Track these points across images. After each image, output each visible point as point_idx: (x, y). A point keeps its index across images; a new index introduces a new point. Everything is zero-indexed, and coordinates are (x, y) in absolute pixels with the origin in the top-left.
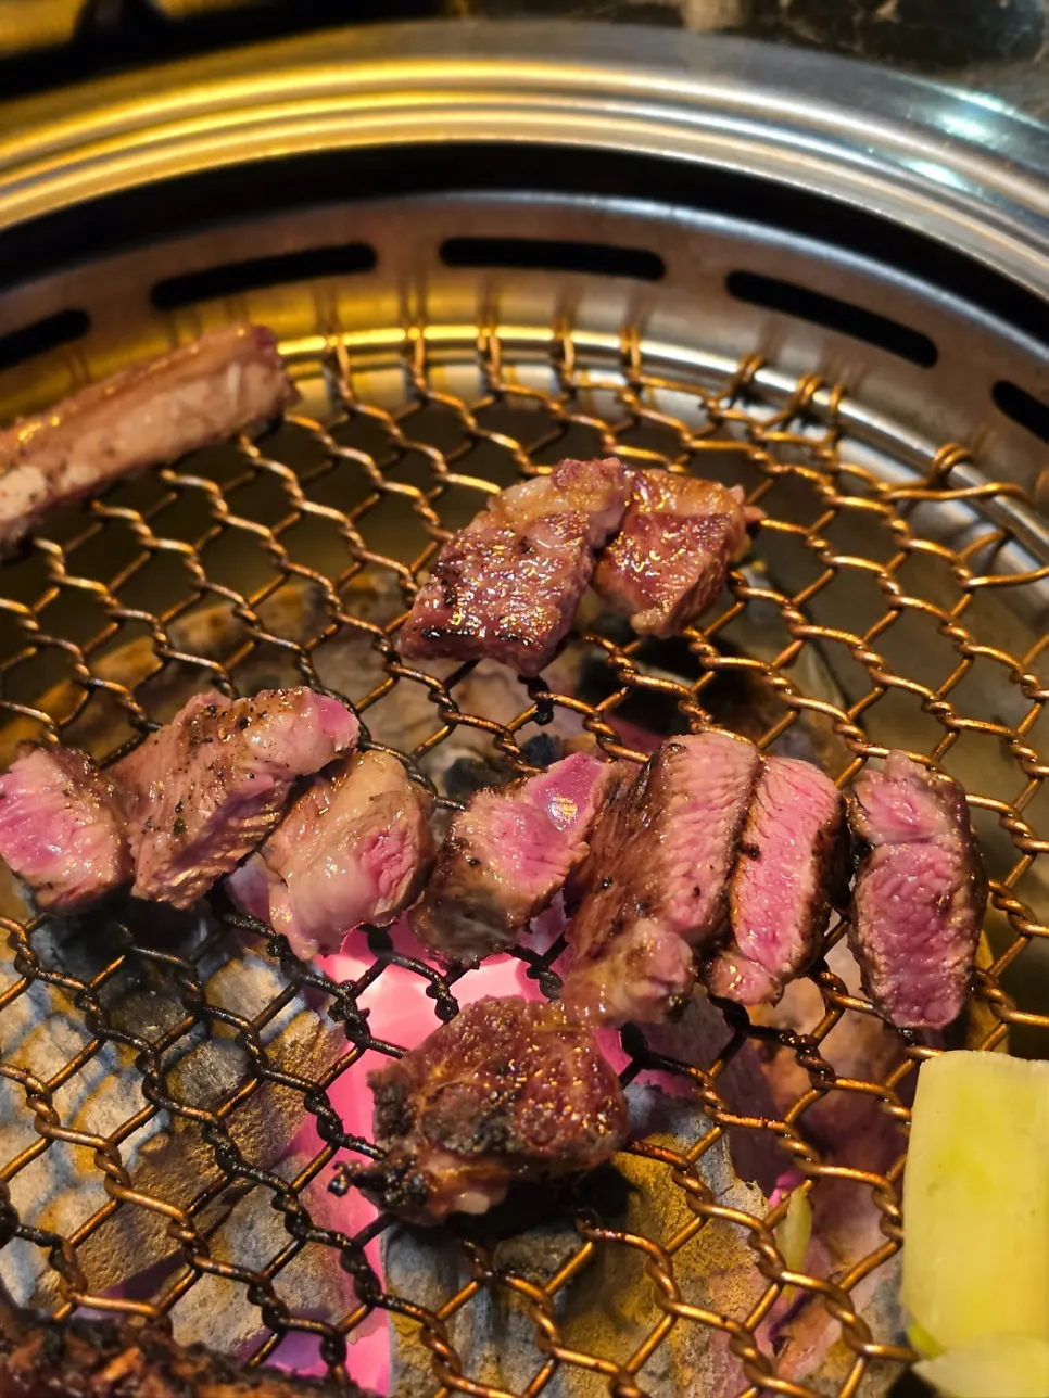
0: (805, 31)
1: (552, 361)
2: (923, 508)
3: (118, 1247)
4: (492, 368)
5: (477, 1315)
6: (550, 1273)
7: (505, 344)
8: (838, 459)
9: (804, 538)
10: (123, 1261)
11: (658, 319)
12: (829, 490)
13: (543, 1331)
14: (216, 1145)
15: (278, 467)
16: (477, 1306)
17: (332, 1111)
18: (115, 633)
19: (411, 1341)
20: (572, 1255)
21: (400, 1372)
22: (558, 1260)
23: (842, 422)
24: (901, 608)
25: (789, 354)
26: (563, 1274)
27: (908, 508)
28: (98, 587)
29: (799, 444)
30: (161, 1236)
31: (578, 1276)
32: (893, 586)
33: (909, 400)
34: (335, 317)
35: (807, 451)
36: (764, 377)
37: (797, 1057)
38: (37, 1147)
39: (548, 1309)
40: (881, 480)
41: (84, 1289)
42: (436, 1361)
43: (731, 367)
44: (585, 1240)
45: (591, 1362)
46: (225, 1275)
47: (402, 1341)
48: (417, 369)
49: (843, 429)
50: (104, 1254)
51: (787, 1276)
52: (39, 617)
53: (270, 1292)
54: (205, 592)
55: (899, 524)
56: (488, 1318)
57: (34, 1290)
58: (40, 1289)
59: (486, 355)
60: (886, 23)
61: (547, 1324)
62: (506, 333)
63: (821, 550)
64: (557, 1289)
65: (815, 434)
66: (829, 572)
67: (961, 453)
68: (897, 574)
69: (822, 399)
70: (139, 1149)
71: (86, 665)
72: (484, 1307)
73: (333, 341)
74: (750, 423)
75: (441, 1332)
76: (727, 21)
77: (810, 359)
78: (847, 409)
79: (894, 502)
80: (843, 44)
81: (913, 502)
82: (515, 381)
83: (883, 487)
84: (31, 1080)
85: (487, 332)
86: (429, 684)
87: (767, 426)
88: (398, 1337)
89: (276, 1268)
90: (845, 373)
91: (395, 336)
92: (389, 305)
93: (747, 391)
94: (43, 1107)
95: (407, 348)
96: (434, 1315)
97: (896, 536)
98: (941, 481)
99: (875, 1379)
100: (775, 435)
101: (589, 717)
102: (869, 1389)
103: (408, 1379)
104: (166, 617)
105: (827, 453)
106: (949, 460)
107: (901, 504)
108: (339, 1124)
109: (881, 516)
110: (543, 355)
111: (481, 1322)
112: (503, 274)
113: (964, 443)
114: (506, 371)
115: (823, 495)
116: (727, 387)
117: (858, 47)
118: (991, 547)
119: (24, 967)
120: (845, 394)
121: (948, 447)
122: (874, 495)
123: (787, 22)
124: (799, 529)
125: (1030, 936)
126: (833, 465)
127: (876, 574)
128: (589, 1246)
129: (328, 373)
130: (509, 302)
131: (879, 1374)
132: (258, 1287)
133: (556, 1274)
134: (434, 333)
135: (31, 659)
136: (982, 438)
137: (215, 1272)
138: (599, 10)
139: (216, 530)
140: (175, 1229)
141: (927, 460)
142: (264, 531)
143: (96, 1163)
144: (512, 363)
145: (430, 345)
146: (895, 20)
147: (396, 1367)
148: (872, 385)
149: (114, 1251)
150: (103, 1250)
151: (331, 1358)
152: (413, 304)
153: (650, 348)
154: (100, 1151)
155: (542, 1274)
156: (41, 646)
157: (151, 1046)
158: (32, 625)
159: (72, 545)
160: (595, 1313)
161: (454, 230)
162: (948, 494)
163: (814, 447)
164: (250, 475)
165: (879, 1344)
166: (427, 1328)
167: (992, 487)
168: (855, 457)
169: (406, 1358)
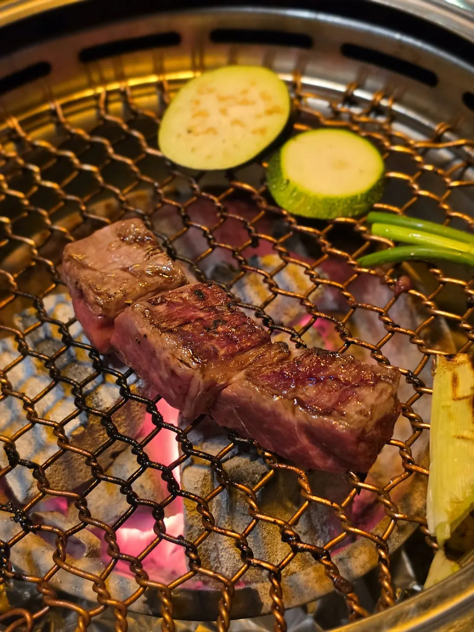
2: (431, 152)
3: (63, 477)
5: (222, 503)
6: (254, 484)
8: (391, 129)
10: (67, 483)
11: (310, 67)
12: (387, 143)
13: (251, 507)
14: (107, 427)
15: (136, 134)
16: (222, 498)
17: (158, 412)
18: (63, 207)
19: (193, 514)
20: (265, 475)
21: (188, 527)
22: (258, 478)
23: (393, 113)
24: (419, 196)
25: (370, 82)
26: (261, 483)
27: (424, 152)
28: (55, 186)
29: (374, 123)
30: (83, 472)
31: (267, 484)
32: (415, 186)
33: (424, 103)
34: (162, 66)
35: (377, 127)
36: (358, 93)
38: (28, 426)
39: (253, 497)
40: (411, 139)
41: (48, 487)
42: (204, 519)
43: (342, 88)
44: (270, 468)
45: (272, 520)
46: (111, 481)
47: (189, 514)
49: (394, 117)
50: (57, 480)
52: (30, 199)
53: (130, 488)
54: (103, 189)
55: (418, 159)
56: (227, 504)
57: (26, 496)
58: (29, 496)
61: (253, 504)
64: (257, 490)
65: (381, 119)
67: (448, 126)
68: (417, 181)
69: (385, 103)
71: (49, 220)
72: (225, 497)
73: (161, 78)
74: (351, 115)
75: (206, 506)
77: (380, 85)
78: (396, 108)
79: (417, 149)
81: (427, 149)
83: (412, 142)
84: (25, 398)
86: (203, 230)
87: (360, 115)
88: (187, 512)
89: (133, 479)
90: (395, 91)
91: (189, 75)
92: (187, 62)
93: (350, 100)
94: (31, 410)
96: (203, 499)
97: (417, 165)
98: (438, 139)
99: (400, 535)
100: (363, 119)
101: (275, 244)
102: (397, 539)
103: (192, 531)
104: (85, 199)
105: (386, 127)
106: (442, 130)
107: (421, 151)
108: (162, 418)
109: (410, 155)
111: (224, 506)
112: (238, 46)
113: (450, 122)
115: (384, 146)
116: (341, 98)
118: (461, 170)
119: (22, 350)
120: (396, 100)
121: (441, 124)
122: (407, 145)
126: (389, 132)
127: (407, 181)
128: (272, 472)
129: (159, 92)
131: (402, 533)
132: (126, 487)
133: (257, 483)
135: (24, 218)
136: (458, 120)
137: (106, 480)
139: (108, 162)
141: (432, 130)
142: (129, 161)
143: (54, 433)
147: (186, 525)
148: (408, 97)
149: (62, 479)
150: (57, 478)
151: (157, 517)
152: (197, 61)
153: (306, 80)
154: (56, 428)
155: (251, 484)
156: (29, 212)
157: (79, 384)
158: (26, 203)
159: (44, 167)
160: (275, 503)
161: (217, 25)
162: (441, 145)
163: (381, 125)
164: (123, 137)
165: (401, 514)
166: (199, 505)
167: (462, 142)
168: (399, 129)
169: (191, 522)
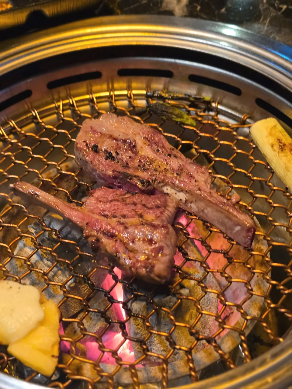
0: (204, 16)
1: (146, 99)
2: (240, 129)
4: (132, 101)
7: (134, 95)
8: (218, 118)
9: (212, 138)
12: (217, 126)
13: (171, 320)
14: (88, 284)
16: (153, 317)
17: (115, 274)
18: (46, 168)
20: (176, 303)
22: (173, 304)
23: (218, 110)
24: (237, 153)
25: (204, 94)
26: (175, 307)
27: (236, 129)
28: (41, 157)
29: (208, 116)
32: (235, 148)
33: (234, 104)
34: (91, 90)
35: (211, 117)
37: (224, 255)
38: (46, 287)
39: (172, 314)
40: (229, 123)
44: (178, 299)
45: (184, 325)
48: (113, 102)
49: (219, 112)
51: (227, 303)
52: (27, 165)
53: (106, 315)
54: (68, 157)
55: (235, 133)
56: (156, 320)
59: (130, 98)
60: (223, 14)
61: (172, 317)
62: (134, 92)
63: (217, 140)
64: (173, 310)
65: (212, 113)
66: (219, 146)
67: (248, 116)
68: (236, 145)
69: (214, 105)
70: (69, 286)
71: (41, 175)
72: (155, 317)
73: (92, 96)
74: (196, 112)
75: (147, 321)
76: (184, 14)
78: (220, 107)
79: (233, 128)
80: (213, 19)
81: (238, 128)
82: (137, 104)
83: (230, 125)
85: (130, 92)
87: (201, 112)
88: (135, 326)
89: (107, 310)
90: (218, 98)
91: (107, 94)
92: (105, 86)
94: (46, 277)
95: (110, 97)
96: (146, 317)
97: (235, 136)
98: (244, 123)
100: (203, 114)
103: (137, 336)
104: (59, 163)
105: (216, 117)
106: (246, 118)
107: (235, 129)
109: (231, 132)
110: (144, 97)
111: (154, 321)
112: (133, 78)
113: (248, 114)
114: (135, 101)
115: (216, 127)
117: (217, 19)
119: (36, 246)
120: (219, 103)
121: (245, 115)
122: (228, 126)
123: (199, 14)
124: (211, 136)
125: (275, 226)
126: (218, 120)
127: (231, 145)
128: (180, 300)
129: (91, 104)
130: (134, 85)
132: (103, 314)
133: (173, 307)
134: (117, 93)
136: (253, 112)
138: (153, 12)
139: (69, 142)
140: (81, 303)
141: (240, 118)
143: (60, 289)
144: (136, 99)
145: (116, 96)
146: (225, 13)
147: (135, 333)
148: (225, 101)
151: (122, 328)
152: (110, 86)
154: (61, 286)
156: (29, 172)
158: (26, 167)
159: (33, 147)
161: (121, 67)
162: (245, 126)
163: (213, 116)
166: (144, 320)
168: (222, 118)
169: (137, 331)
